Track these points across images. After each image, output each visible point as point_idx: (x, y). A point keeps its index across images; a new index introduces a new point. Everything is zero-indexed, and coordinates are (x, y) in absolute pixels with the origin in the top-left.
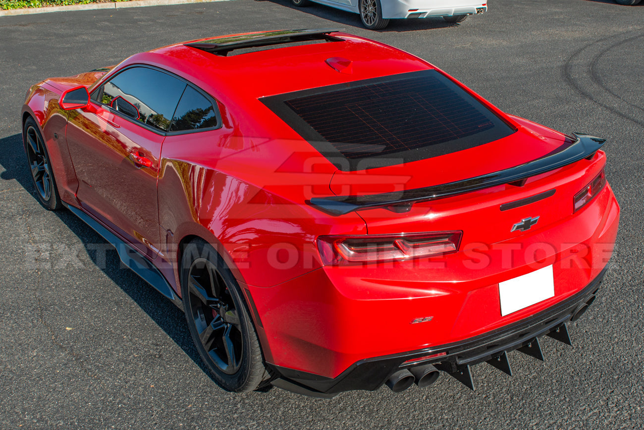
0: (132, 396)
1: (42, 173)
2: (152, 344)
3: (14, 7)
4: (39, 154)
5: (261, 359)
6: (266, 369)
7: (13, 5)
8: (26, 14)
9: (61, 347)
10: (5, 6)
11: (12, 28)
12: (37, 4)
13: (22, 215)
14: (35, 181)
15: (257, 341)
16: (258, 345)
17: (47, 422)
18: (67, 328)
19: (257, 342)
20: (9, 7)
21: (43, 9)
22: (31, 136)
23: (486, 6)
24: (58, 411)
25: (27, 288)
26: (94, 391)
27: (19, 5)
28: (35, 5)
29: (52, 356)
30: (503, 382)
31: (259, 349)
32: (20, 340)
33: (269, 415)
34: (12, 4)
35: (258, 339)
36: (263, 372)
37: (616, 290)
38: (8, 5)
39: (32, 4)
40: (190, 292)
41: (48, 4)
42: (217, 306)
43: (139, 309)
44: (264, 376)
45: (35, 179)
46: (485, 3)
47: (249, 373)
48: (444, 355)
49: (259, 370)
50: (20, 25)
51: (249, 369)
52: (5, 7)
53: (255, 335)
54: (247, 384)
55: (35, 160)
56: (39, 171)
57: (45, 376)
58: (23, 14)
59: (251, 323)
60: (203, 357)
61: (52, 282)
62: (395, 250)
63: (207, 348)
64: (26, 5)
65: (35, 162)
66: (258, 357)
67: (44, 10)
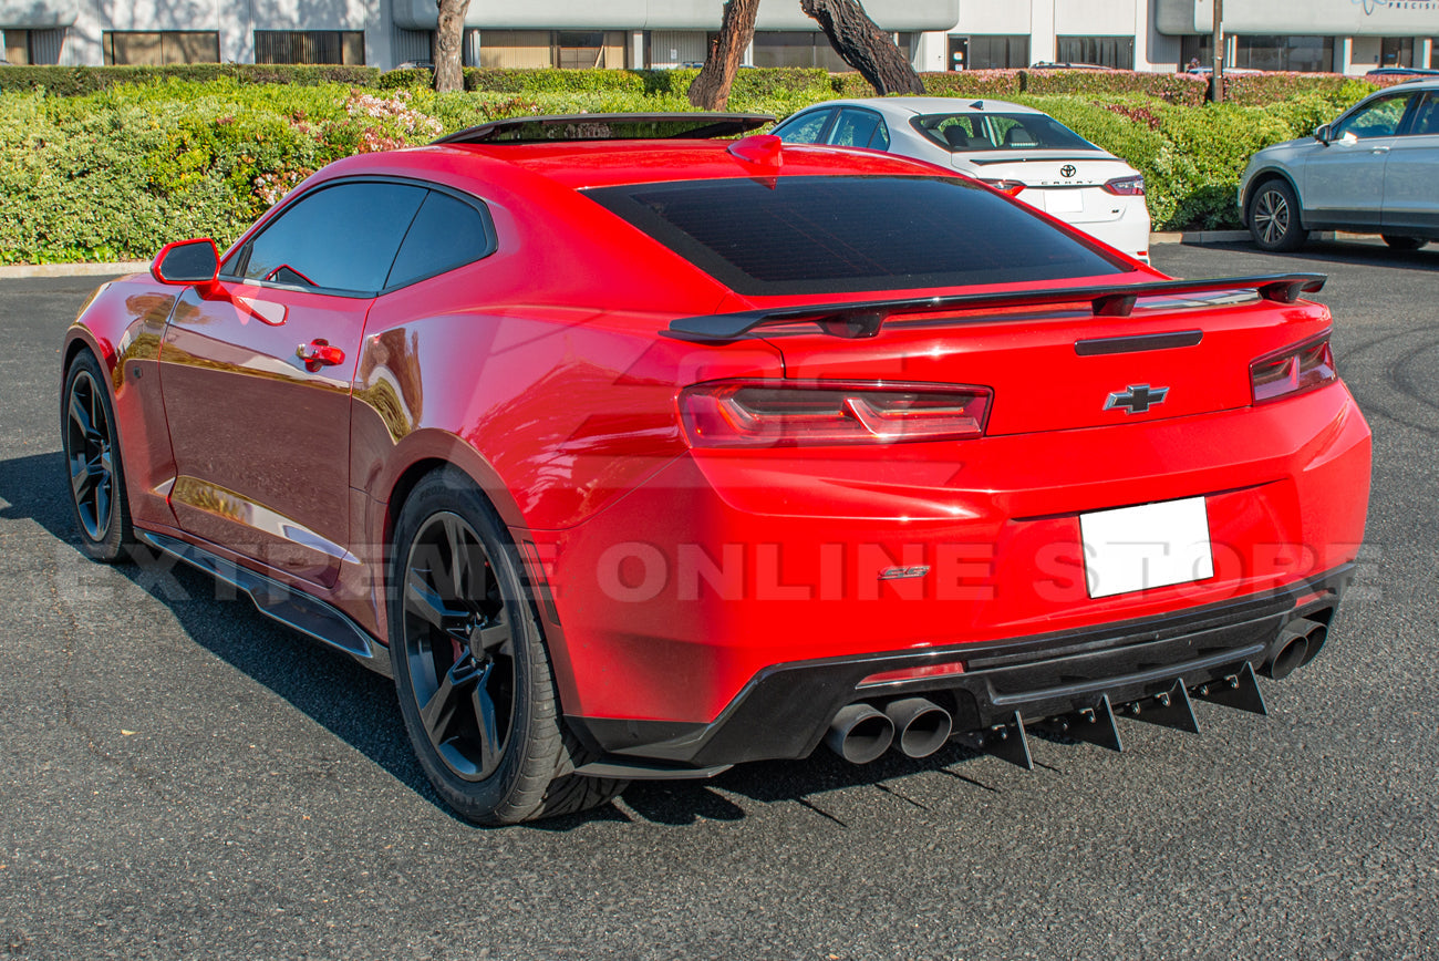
0: (259, 830)
1: (93, 481)
2: (315, 757)
3: (55, 260)
4: (94, 436)
5: (555, 713)
6: (563, 742)
7: (54, 256)
8: (80, 274)
9: (107, 759)
10: (35, 256)
11: (47, 295)
12: (108, 255)
13: (42, 571)
14: (78, 501)
15: (546, 666)
16: (548, 676)
17: (62, 863)
18: (124, 732)
19: (545, 669)
20: (43, 259)
21: (120, 265)
22: (80, 398)
23: (1146, 257)
24: (89, 848)
25: (41, 674)
26: (175, 821)
27: (66, 257)
28: (103, 257)
29: (86, 771)
30: (1117, 826)
31: (549, 686)
32: (16, 746)
33: (568, 865)
34: (51, 253)
35: (549, 662)
36: (558, 748)
37: (1406, 698)
38: (41, 255)
39: (97, 255)
40: (408, 612)
41: (133, 256)
42: (465, 632)
43: (290, 707)
44: (560, 763)
45: (78, 498)
46: (1145, 249)
47: (524, 752)
48: (957, 670)
49: (548, 742)
50: (66, 291)
51: (527, 738)
52: (34, 259)
53: (541, 650)
54: (522, 786)
55: (81, 452)
56: (89, 477)
57: (66, 798)
58: (75, 274)
59: (534, 624)
60: (428, 761)
61: (97, 667)
62: (847, 420)
63: (435, 739)
64: (81, 256)
65: (82, 457)
66: (548, 706)
67: (123, 269)
